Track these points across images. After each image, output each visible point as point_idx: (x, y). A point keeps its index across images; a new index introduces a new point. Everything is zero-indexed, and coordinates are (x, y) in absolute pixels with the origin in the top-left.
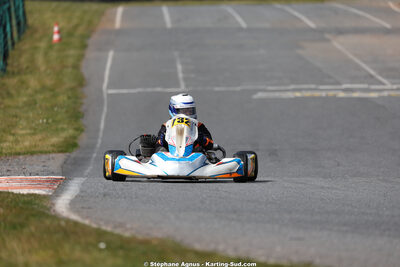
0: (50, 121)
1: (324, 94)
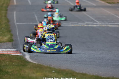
0: (2, 32)
1: (80, 25)
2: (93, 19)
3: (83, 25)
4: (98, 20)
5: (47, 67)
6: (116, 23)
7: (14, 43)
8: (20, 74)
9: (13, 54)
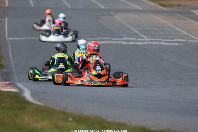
1: (115, 42)
2: (137, 32)
3: (119, 42)
4: (145, 35)
5: (60, 112)
6: (175, 40)
7: (4, 70)
8: (15, 123)
9: (3, 90)
